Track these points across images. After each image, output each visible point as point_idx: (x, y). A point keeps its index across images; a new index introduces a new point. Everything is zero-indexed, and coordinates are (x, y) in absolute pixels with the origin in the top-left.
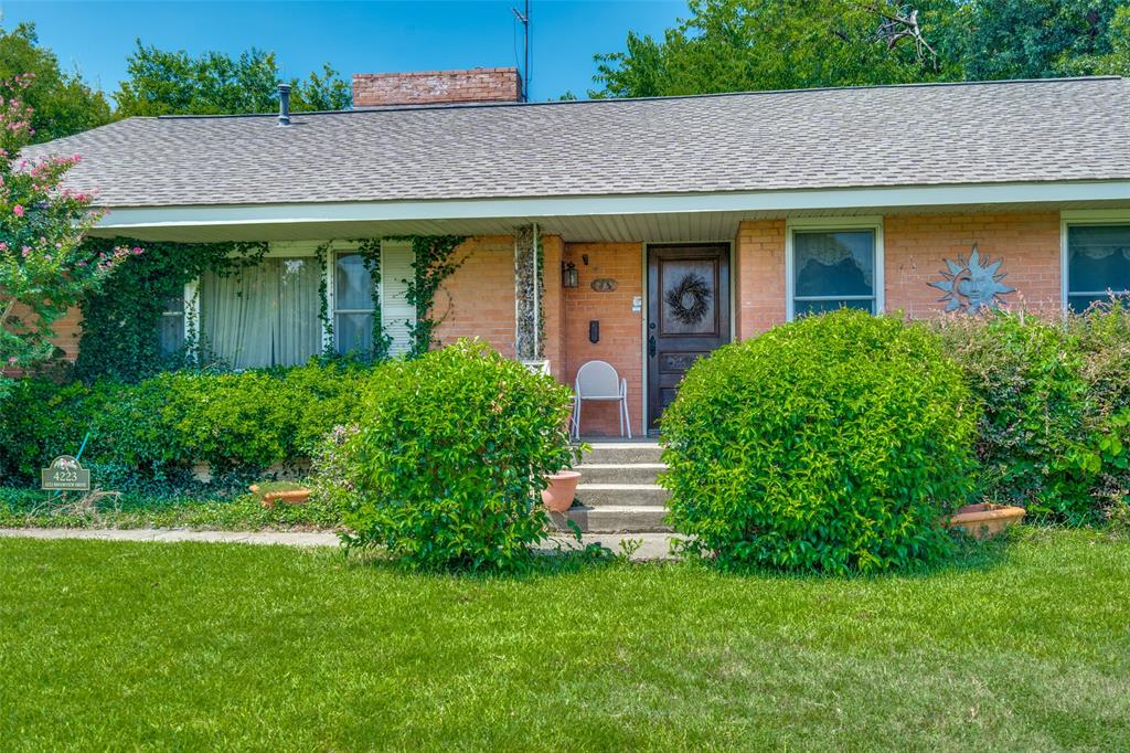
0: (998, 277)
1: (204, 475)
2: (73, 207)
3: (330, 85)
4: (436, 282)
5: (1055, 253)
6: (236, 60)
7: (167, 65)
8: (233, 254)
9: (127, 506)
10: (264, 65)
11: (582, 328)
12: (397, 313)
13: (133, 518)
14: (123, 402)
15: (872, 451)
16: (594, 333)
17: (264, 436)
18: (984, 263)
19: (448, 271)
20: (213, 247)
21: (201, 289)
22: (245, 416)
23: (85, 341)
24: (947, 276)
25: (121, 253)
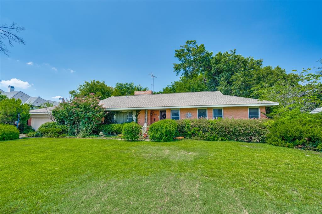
0: (191, 114)
1: (115, 134)
2: (103, 109)
3: (139, 87)
4: (138, 115)
5: (197, 112)
6: (129, 84)
7: (120, 84)
8: (119, 112)
9: (107, 137)
10: (132, 84)
11: (153, 119)
12: (134, 118)
13: (107, 138)
14: (107, 127)
15: (164, 131)
16: (154, 119)
17: (120, 130)
18: (190, 113)
19: (139, 114)
20: (117, 111)
21: (116, 115)
22: (118, 128)
23: (105, 121)
24: (186, 114)
25: (107, 112)
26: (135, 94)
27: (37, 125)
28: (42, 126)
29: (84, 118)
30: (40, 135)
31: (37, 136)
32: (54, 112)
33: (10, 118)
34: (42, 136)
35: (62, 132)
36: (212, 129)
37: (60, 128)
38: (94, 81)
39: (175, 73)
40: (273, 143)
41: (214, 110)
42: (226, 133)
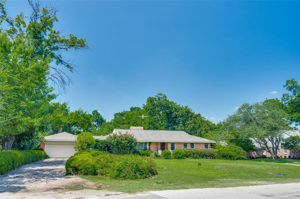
5: (183, 145)
19: (151, 144)
24: (178, 145)
26: (131, 128)
40: (219, 158)
41: (191, 144)
42: (202, 155)
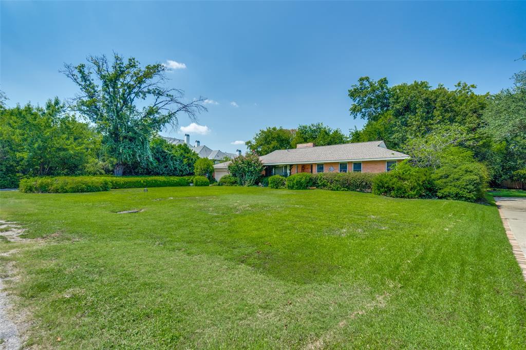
5: (338, 166)
12: (288, 172)
18: (333, 167)
19: (292, 168)
24: (329, 168)
25: (266, 167)
26: (297, 147)
27: (218, 177)
28: (222, 178)
29: (248, 172)
30: (221, 184)
31: (219, 185)
32: (229, 167)
33: (204, 172)
34: (222, 185)
35: (235, 183)
36: (337, 181)
37: (233, 179)
38: (269, 128)
39: (352, 116)
41: (354, 164)
